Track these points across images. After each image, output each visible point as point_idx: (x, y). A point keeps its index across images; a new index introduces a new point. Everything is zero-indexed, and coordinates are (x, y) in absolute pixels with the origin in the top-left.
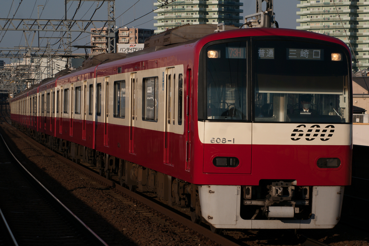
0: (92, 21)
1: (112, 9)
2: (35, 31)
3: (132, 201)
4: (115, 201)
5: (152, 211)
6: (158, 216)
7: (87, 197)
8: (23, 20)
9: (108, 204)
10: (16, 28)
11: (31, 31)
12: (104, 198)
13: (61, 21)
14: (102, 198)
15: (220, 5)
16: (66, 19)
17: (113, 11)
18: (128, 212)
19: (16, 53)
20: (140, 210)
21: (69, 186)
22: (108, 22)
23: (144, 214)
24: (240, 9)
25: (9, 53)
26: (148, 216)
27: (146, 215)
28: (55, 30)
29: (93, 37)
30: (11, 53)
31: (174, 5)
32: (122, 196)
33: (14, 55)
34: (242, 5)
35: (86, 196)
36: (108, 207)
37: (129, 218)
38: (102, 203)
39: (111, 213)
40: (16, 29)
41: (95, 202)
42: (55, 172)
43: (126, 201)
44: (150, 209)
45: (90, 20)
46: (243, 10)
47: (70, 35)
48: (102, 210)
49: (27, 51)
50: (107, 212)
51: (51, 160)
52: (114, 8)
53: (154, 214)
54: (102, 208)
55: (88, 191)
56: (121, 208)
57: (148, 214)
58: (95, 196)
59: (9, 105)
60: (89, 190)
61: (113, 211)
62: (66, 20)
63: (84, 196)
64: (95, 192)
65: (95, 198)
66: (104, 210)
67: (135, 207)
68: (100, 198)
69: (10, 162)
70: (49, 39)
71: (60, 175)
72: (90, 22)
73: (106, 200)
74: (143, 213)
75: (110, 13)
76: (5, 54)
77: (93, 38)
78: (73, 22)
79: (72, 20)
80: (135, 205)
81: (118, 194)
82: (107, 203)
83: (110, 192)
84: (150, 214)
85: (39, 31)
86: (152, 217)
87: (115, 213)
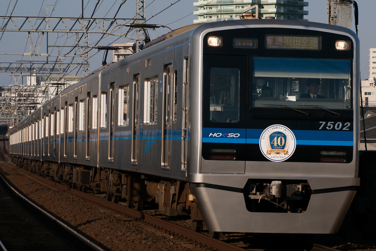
0: (116, 19)
1: (142, 4)
2: (43, 33)
3: (168, 233)
4: (146, 232)
5: (194, 243)
6: (201, 247)
7: (110, 228)
8: (28, 18)
9: (137, 235)
10: (19, 28)
11: (38, 32)
12: (131, 229)
13: (77, 19)
14: (129, 229)
15: (278, 5)
16: (83, 16)
17: (143, 6)
18: (163, 243)
19: (18, 66)
20: (179, 242)
21: (87, 218)
22: (136, 21)
23: (184, 245)
24: (304, 10)
25: (10, 67)
26: (188, 247)
27: (186, 246)
28: (68, 31)
29: (116, 55)
30: (12, 67)
31: (220, 5)
32: (155, 228)
33: (16, 68)
34: (307, 4)
35: (108, 227)
36: (136, 238)
37: (164, 248)
38: (129, 233)
39: (141, 244)
40: (19, 30)
41: (120, 233)
42: (67, 205)
43: (159, 233)
44: (191, 240)
45: (114, 19)
46: (308, 12)
47: (87, 43)
48: (129, 240)
49: (32, 64)
50: (136, 242)
51: (62, 195)
52: (144, 3)
53: (196, 246)
54: (129, 238)
55: (110, 222)
56: (153, 239)
57: (188, 245)
58: (119, 228)
59: (8, 141)
60: (113, 221)
61: (143, 242)
62: (82, 18)
63: (105, 228)
64: (120, 224)
65: (119, 229)
66: (131, 240)
67: (172, 238)
68: (126, 229)
69: (10, 198)
70: (61, 48)
71: (74, 208)
72: (114, 20)
73: (134, 231)
74: (182, 244)
75: (140, 9)
76: (4, 68)
77: (116, 57)
78: (92, 20)
79: (91, 18)
80: (171, 237)
81: (149, 226)
82: (135, 234)
83: (139, 225)
84: (191, 245)
85: (47, 32)
86: (194, 248)
87: (146, 243)
